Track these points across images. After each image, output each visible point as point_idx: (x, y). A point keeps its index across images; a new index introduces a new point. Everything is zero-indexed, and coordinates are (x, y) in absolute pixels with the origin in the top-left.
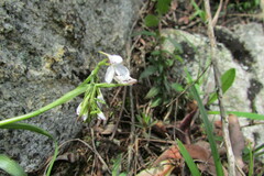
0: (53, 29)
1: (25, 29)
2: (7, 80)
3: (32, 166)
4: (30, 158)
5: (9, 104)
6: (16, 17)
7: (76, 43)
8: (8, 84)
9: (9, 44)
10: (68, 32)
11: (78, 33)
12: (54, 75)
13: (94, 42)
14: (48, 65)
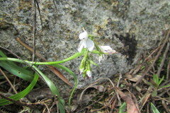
0: (104, 7)
1: (85, 10)
2: (71, 39)
3: (80, 86)
4: (80, 81)
5: (71, 52)
6: (79, 3)
7: (119, 14)
8: (72, 41)
9: (75, 19)
10: (114, 7)
11: (123, 7)
12: (99, 37)
13: (139, 11)
14: (96, 30)
